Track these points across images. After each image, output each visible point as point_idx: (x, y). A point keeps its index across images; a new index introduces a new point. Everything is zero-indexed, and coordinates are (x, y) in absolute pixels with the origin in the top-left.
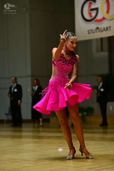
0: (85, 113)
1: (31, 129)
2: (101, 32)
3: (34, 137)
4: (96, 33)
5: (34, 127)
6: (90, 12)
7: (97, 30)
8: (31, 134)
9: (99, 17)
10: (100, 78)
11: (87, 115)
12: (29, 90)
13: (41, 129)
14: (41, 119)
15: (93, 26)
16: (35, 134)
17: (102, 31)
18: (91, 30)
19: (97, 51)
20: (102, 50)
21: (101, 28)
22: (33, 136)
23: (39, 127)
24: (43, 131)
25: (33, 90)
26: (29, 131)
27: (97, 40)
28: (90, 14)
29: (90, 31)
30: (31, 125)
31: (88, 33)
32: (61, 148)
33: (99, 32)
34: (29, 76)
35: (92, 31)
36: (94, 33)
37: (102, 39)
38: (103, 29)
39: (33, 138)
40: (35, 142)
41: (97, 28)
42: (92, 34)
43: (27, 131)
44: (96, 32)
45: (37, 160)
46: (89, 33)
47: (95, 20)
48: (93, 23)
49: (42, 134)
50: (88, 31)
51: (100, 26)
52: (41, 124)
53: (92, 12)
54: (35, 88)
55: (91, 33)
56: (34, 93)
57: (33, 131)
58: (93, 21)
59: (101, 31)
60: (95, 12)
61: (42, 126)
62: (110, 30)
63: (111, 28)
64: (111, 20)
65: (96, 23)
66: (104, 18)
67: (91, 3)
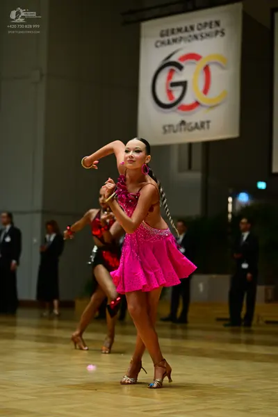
1: (35, 321)
2: (189, 130)
3: (39, 339)
4: (178, 133)
5: (42, 317)
6: (170, 88)
7: (183, 127)
8: (34, 332)
9: (188, 100)
12: (35, 241)
13: (55, 322)
14: (56, 302)
15: (174, 117)
16: (42, 332)
17: (192, 129)
18: (170, 126)
19: (180, 170)
20: (190, 167)
21: (190, 123)
22: (38, 336)
23: (51, 317)
24: (59, 328)
25: (44, 240)
27: (180, 146)
28: (170, 93)
29: (167, 128)
30: (36, 312)
31: (162, 130)
32: (93, 365)
33: (185, 130)
34: (37, 212)
35: (172, 128)
36: (175, 132)
37: (190, 145)
38: (193, 125)
39: (36, 341)
40: (40, 350)
41: (183, 123)
42: (172, 133)
43: (26, 325)
44: (181, 130)
45: (41, 386)
46: (165, 131)
47: (179, 105)
48: (175, 111)
49: (57, 333)
50: (164, 128)
51: (188, 120)
52: (56, 312)
53: (173, 89)
54: (50, 238)
55: (170, 131)
56: (46, 246)
57: (39, 327)
58: (175, 108)
59: (190, 128)
60: (180, 89)
61: (59, 317)
62: (208, 127)
63: (210, 124)
64: (212, 107)
65: (180, 111)
66: (197, 104)
67: (172, 71)
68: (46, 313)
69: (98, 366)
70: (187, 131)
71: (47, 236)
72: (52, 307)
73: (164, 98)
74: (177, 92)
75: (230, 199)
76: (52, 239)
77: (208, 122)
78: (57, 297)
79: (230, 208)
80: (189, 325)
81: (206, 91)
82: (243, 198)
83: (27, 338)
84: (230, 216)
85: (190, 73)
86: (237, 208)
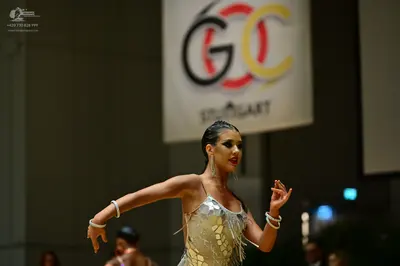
2: (241, 116)
7: (230, 112)
9: (235, 73)
15: (216, 98)
17: (243, 115)
18: (210, 111)
20: (243, 171)
21: (241, 106)
28: (209, 64)
29: (206, 114)
31: (201, 119)
33: (234, 116)
38: (245, 108)
41: (230, 106)
44: (227, 116)
46: (204, 120)
47: (223, 80)
48: (218, 89)
50: (203, 114)
53: (214, 56)
58: (218, 85)
59: (240, 113)
60: (224, 56)
62: (268, 111)
63: (272, 107)
64: (271, 82)
65: (226, 89)
66: (249, 78)
67: (210, 32)
73: (200, 72)
74: (219, 62)
75: (305, 217)
77: (267, 103)
79: (305, 229)
81: (261, 58)
82: (325, 213)
84: (305, 241)
85: (238, 33)
86: (317, 228)
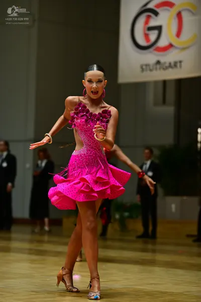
0: (126, 214)
1: (28, 237)
2: (164, 69)
3: (31, 252)
4: (154, 72)
5: (33, 232)
6: (147, 32)
7: (158, 66)
8: (26, 246)
9: (163, 43)
10: (147, 151)
11: (131, 217)
12: (28, 166)
13: (46, 238)
14: (46, 220)
15: (150, 58)
16: (33, 246)
17: (166, 68)
18: (147, 65)
19: (156, 104)
20: (164, 102)
21: (165, 63)
22: (30, 249)
23: (42, 232)
24: (49, 242)
26: (22, 240)
27: (156, 82)
28: (147, 37)
29: (144, 67)
30: (28, 229)
31: (141, 70)
33: (160, 69)
35: (148, 67)
36: (151, 70)
37: (165, 82)
38: (167, 65)
39: (30, 254)
40: (32, 261)
41: (158, 62)
42: (149, 72)
43: (19, 240)
44: (156, 69)
46: (143, 70)
48: (151, 52)
49: (47, 247)
50: (142, 67)
51: (162, 60)
52: (47, 228)
53: (150, 32)
54: (41, 163)
55: (146, 70)
57: (31, 241)
58: (151, 50)
59: (164, 67)
60: (156, 32)
61: (50, 232)
62: (181, 66)
63: (182, 64)
64: (184, 49)
65: (156, 52)
66: (171, 46)
67: (149, 17)
68: (37, 230)
69: (82, 276)
70: (162, 70)
71: (39, 162)
72: (43, 224)
73: (141, 41)
74: (153, 36)
75: (200, 130)
76: (43, 164)
77: (180, 62)
78: (47, 215)
79: (199, 137)
80: (159, 240)
81: (178, 34)
83: (20, 251)
84: (199, 145)
85: (165, 19)
